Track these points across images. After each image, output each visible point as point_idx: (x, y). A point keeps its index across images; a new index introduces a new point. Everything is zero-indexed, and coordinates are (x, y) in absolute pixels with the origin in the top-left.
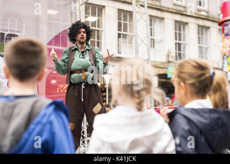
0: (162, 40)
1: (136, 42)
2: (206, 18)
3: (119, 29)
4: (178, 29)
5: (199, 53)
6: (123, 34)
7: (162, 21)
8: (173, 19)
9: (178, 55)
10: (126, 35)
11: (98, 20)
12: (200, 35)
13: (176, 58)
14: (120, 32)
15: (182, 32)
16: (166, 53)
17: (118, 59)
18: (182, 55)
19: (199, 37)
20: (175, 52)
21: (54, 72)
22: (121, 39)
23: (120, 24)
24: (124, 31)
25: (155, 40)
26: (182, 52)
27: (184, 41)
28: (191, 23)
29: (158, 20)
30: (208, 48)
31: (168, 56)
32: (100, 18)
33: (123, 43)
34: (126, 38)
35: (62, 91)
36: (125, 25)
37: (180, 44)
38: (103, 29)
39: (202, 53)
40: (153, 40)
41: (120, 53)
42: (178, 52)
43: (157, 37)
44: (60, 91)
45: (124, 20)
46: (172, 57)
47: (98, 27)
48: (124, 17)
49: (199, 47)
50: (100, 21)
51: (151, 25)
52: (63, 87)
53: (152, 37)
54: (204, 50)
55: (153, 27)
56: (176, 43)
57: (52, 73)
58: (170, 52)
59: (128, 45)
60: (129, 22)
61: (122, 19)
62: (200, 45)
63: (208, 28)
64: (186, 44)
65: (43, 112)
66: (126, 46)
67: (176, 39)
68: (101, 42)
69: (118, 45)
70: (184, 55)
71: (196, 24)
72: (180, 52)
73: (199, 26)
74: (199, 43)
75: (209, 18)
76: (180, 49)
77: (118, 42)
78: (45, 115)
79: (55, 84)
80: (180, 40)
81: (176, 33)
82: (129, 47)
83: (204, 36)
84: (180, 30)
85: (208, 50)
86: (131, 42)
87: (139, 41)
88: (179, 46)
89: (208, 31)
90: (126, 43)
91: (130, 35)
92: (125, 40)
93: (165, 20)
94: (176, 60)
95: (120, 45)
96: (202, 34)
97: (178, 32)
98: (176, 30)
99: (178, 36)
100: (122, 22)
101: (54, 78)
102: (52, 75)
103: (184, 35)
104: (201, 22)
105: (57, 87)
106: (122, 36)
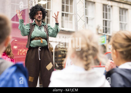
0: (94, 18)
1: (76, 19)
2: (125, 2)
3: (63, 10)
4: (105, 10)
5: (120, 28)
6: (65, 14)
7: (94, 5)
8: (101, 3)
9: (105, 29)
10: (68, 14)
11: (48, 3)
12: (121, 15)
13: (103, 31)
14: (63, 12)
15: (108, 12)
16: (96, 27)
17: (62, 31)
18: (108, 29)
19: (120, 16)
20: (103, 26)
21: (16, 40)
22: (64, 17)
23: (63, 7)
24: (66, 11)
25: (89, 18)
26: (108, 27)
27: (109, 19)
28: (114, 6)
29: (90, 4)
30: (126, 24)
31: (98, 29)
32: (49, 2)
33: (66, 20)
34: (68, 16)
35: (21, 54)
36: (67, 7)
37: (106, 21)
38: (51, 10)
39: (122, 28)
40: (87, 18)
41: (63, 27)
42: (105, 27)
43: (90, 16)
44: (20, 54)
45: (66, 4)
46: (101, 31)
47: (48, 8)
48: (66, 1)
49: (120, 23)
50: (49, 4)
51: (86, 7)
52: (22, 51)
53: (87, 16)
54: (123, 25)
55: (87, 9)
56: (103, 20)
57: (14, 40)
58: (99, 27)
59: (69, 21)
60: (70, 4)
61: (65, 2)
62: (121, 22)
63: (127, 10)
64: (110, 21)
65: (6, 71)
66: (68, 22)
67: (104, 18)
68: (50, 19)
69: (62, 21)
70: (109, 29)
71: (118, 7)
72: (106, 27)
73: (120, 8)
74: (120, 21)
75: (127, 3)
76: (106, 25)
77: (62, 19)
78: (8, 74)
79: (16, 49)
80: (106, 18)
81: (103, 13)
82: (70, 23)
83: (124, 15)
84: (106, 11)
85: (127, 25)
86: (71, 19)
87: (78, 18)
88: (105, 23)
89: (127, 12)
90: (68, 20)
91: (71, 14)
92: (67, 17)
93: (96, 3)
94: (104, 32)
95: (63, 21)
96: (122, 14)
97: (105, 12)
98: (103, 11)
99: (105, 15)
100: (65, 5)
101: (16, 45)
102: (15, 43)
103: (109, 14)
104: (122, 6)
105: (18, 51)
106: (64, 15)
